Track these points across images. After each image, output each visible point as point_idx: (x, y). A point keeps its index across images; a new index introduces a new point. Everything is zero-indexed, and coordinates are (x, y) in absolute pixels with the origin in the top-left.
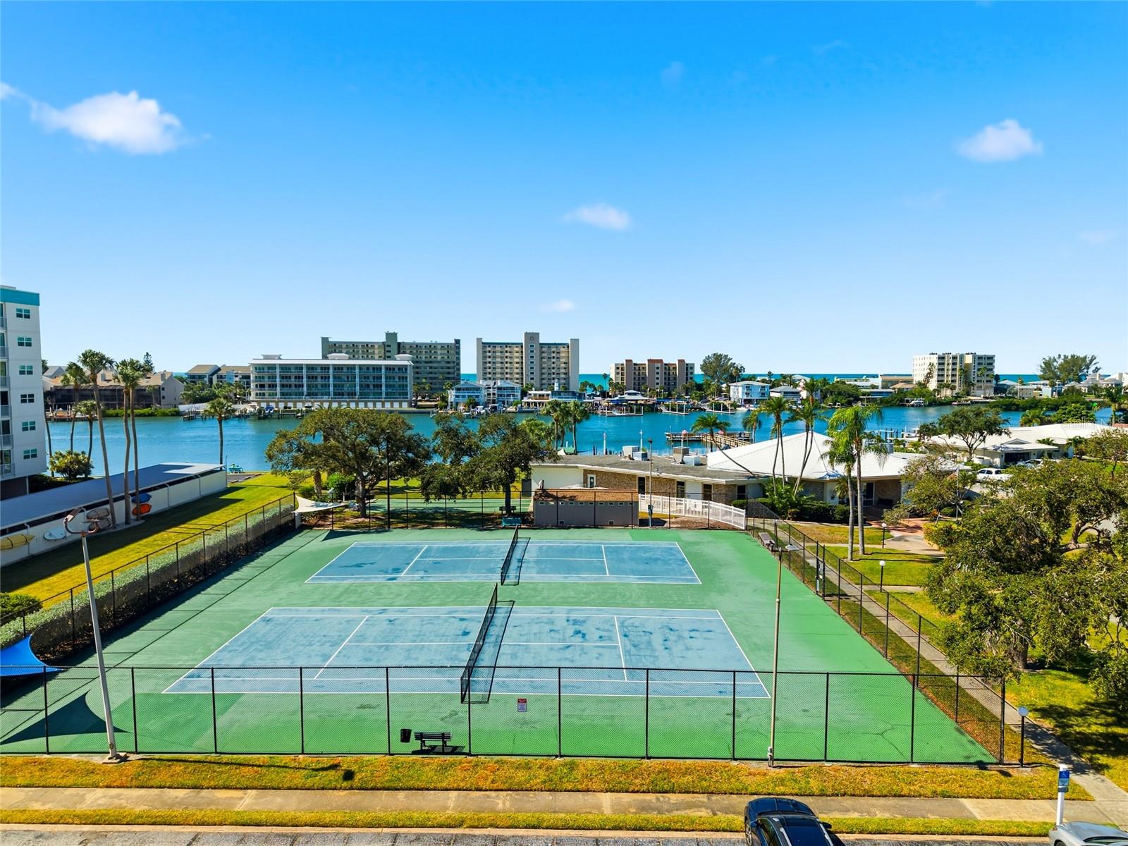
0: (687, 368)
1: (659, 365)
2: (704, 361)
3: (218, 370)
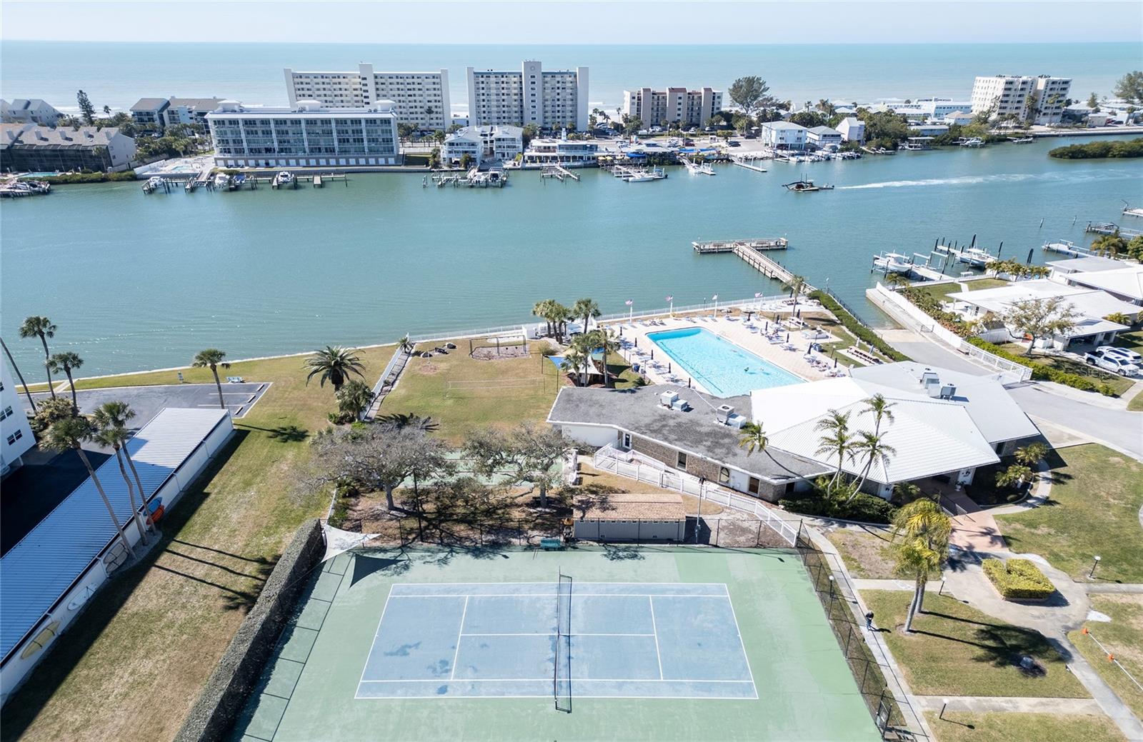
0: (714, 97)
1: (680, 95)
2: (734, 85)
3: (168, 104)
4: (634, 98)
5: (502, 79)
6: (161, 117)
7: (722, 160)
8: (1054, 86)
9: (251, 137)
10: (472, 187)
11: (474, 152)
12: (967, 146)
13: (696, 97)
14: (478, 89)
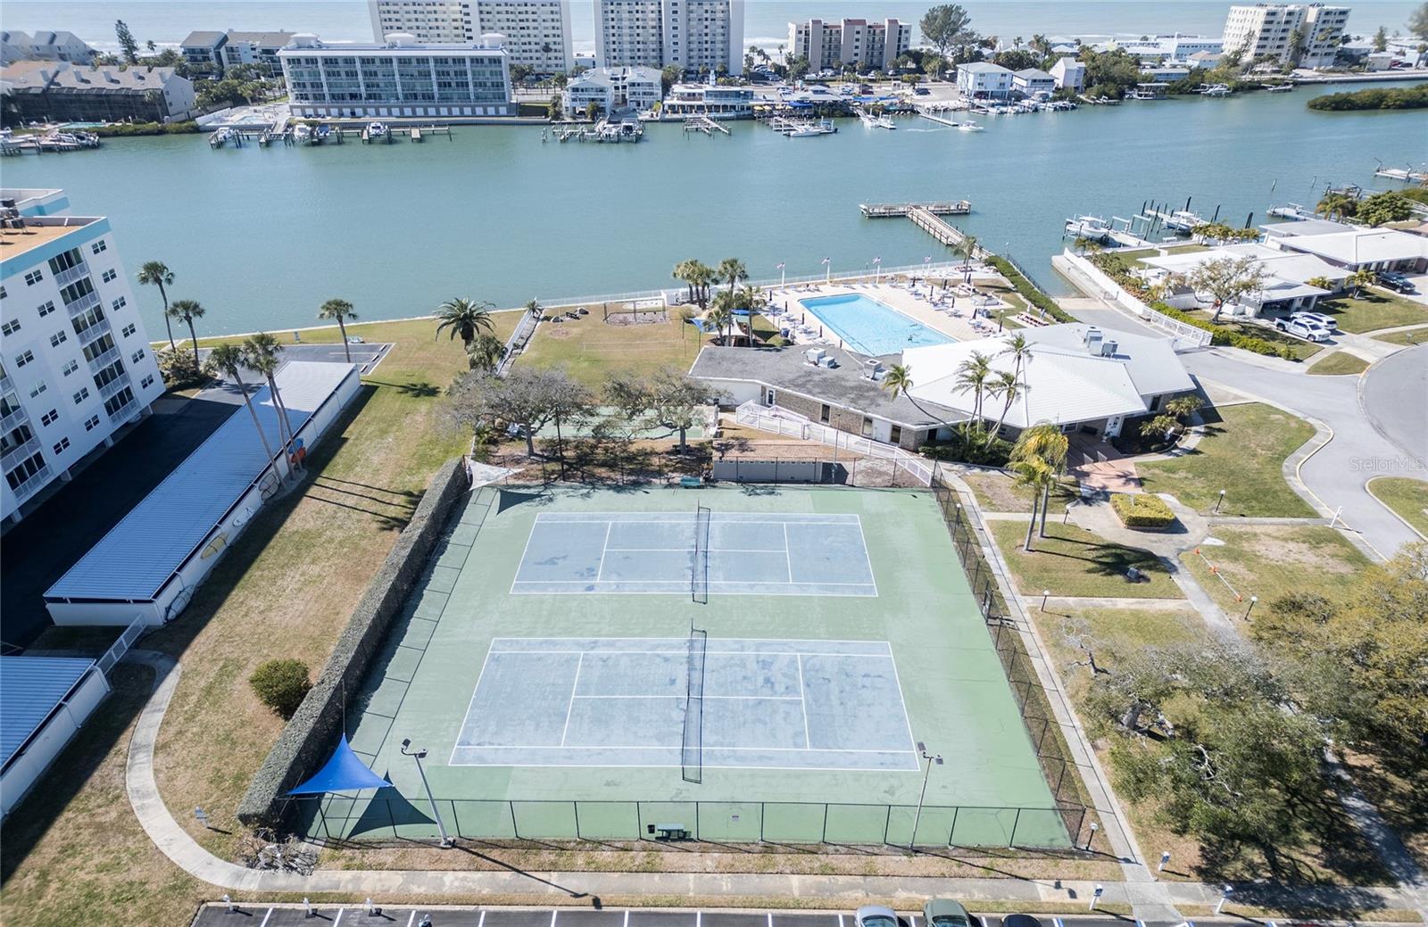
0: (900, 31)
1: (858, 28)
3: (225, 39)
4: (800, 32)
5: (637, 8)
6: (218, 55)
7: (906, 111)
8: (1327, 18)
9: (332, 79)
10: (601, 142)
11: (603, 100)
12: (1210, 95)
13: (878, 31)
14: (607, 20)
